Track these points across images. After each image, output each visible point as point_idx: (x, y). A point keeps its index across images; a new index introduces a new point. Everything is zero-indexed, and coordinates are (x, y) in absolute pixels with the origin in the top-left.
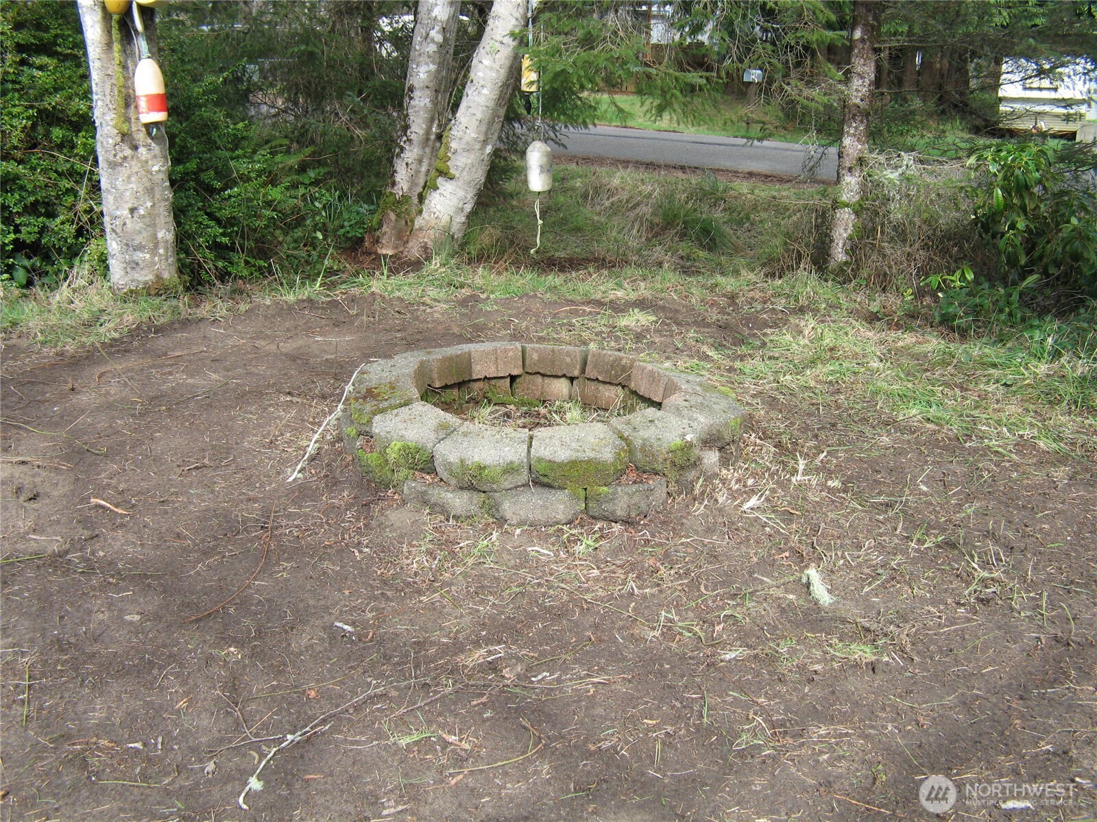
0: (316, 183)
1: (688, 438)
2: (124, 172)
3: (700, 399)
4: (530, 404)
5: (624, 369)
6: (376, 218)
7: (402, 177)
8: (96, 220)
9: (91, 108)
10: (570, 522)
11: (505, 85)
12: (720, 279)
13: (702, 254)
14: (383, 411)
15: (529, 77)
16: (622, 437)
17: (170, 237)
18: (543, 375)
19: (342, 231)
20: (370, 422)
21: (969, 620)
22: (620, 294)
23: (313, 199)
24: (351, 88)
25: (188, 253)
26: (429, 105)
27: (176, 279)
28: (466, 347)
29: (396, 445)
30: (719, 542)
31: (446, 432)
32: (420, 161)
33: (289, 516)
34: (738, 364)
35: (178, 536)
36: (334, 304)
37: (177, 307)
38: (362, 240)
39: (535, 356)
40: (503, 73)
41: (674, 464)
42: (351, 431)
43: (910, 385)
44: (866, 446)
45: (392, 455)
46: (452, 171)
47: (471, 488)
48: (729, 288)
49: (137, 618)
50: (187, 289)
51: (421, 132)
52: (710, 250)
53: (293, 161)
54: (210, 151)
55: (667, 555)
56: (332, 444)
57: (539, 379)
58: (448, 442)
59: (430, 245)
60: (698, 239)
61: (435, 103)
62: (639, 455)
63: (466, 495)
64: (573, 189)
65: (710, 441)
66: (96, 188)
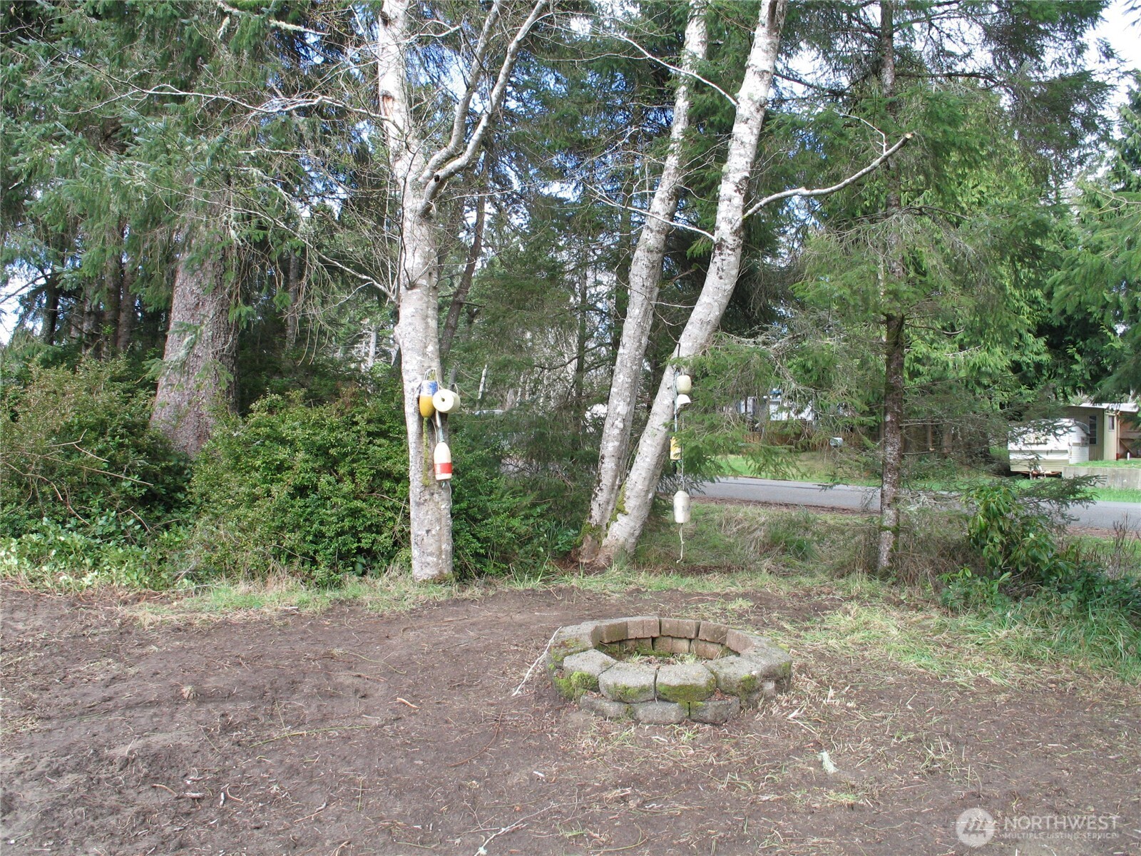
0: (541, 516)
1: (754, 673)
2: (424, 508)
3: (764, 651)
4: (664, 655)
5: (722, 634)
6: (579, 539)
7: (596, 512)
8: (406, 536)
9: (407, 470)
10: (679, 723)
11: (660, 456)
12: (803, 579)
13: (798, 563)
14: (571, 654)
15: (675, 451)
16: (712, 673)
17: (449, 548)
18: (672, 637)
19: (556, 547)
20: (562, 660)
21: (920, 783)
22: (733, 589)
23: (539, 526)
24: (566, 455)
25: (458, 558)
26: (614, 467)
27: (451, 574)
28: (625, 619)
29: (576, 674)
30: (772, 738)
31: (608, 667)
32: (608, 503)
33: (511, 715)
34: (802, 633)
35: (447, 722)
36: (549, 593)
37: (451, 591)
38: (569, 552)
39: (667, 625)
40: (659, 448)
41: (744, 689)
42: (551, 666)
43: (913, 645)
44: (878, 683)
45: (574, 680)
46: (627, 510)
47: (620, 700)
48: (808, 585)
49: (421, 762)
50: (457, 581)
51: (609, 484)
52: (803, 560)
53: (527, 501)
54: (476, 496)
55: (737, 744)
56: (540, 674)
57: (670, 640)
58: (608, 673)
59: (612, 557)
60: (795, 553)
61: (618, 465)
62: (722, 683)
63: (617, 705)
64: (712, 520)
65: (769, 675)
66: (407, 517)
